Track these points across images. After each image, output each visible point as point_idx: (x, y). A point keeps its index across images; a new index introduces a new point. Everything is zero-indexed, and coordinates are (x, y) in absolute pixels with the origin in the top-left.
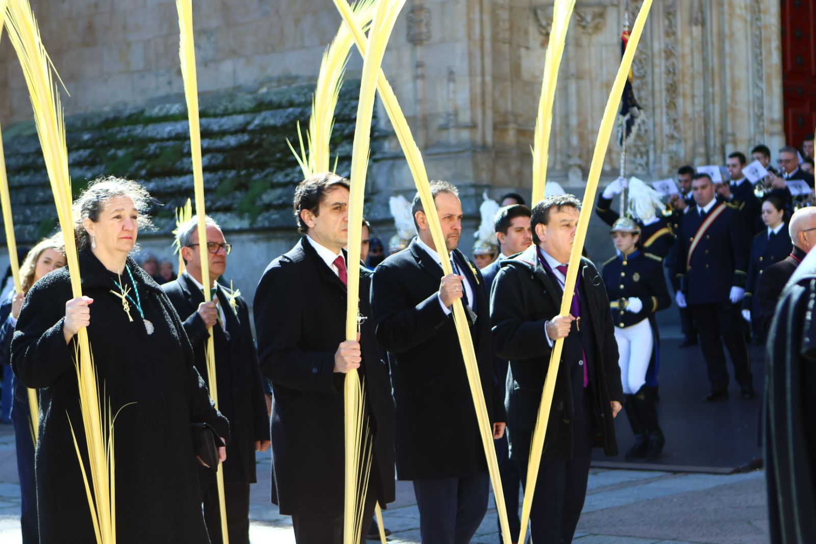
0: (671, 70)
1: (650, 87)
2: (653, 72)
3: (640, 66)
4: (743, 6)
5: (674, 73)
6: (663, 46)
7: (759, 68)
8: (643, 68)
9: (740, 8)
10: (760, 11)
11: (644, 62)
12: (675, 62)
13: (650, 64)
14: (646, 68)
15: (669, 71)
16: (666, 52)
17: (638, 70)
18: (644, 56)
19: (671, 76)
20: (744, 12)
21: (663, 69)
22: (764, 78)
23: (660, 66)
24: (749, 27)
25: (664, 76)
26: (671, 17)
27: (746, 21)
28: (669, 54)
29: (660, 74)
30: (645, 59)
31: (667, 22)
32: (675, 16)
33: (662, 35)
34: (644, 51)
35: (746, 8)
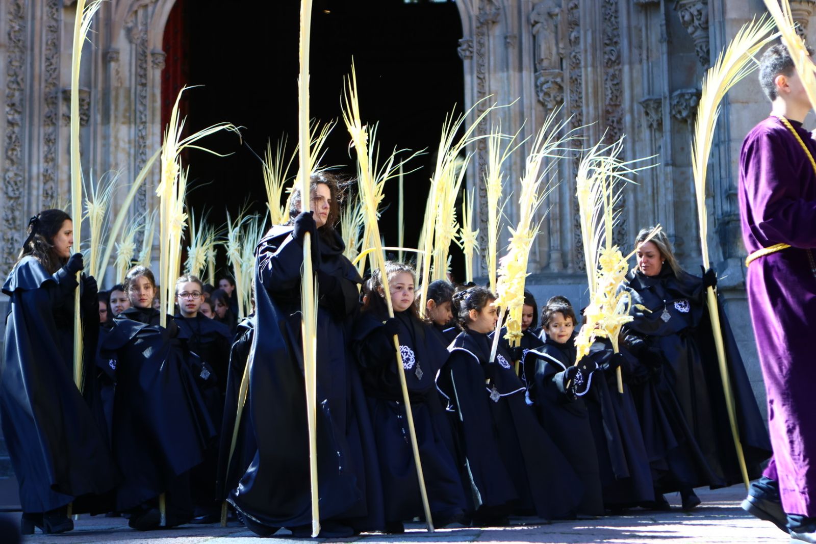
0: (50, 193)
1: (26, 208)
2: (30, 194)
3: (15, 188)
4: (126, 139)
5: (52, 197)
6: (42, 170)
7: (143, 197)
8: (18, 189)
9: (124, 141)
10: (145, 146)
11: (19, 184)
12: (53, 186)
13: (26, 186)
14: (21, 190)
15: (47, 194)
16: (45, 176)
17: (13, 190)
18: (20, 178)
19: (49, 198)
20: (127, 146)
21: (41, 192)
22: (147, 207)
23: (38, 188)
24: (132, 159)
25: (41, 198)
26: (51, 144)
27: (129, 154)
28: (47, 178)
29: (38, 196)
30: (20, 181)
31: (46, 148)
32: (54, 143)
33: (42, 160)
34: (21, 173)
35: (129, 142)
